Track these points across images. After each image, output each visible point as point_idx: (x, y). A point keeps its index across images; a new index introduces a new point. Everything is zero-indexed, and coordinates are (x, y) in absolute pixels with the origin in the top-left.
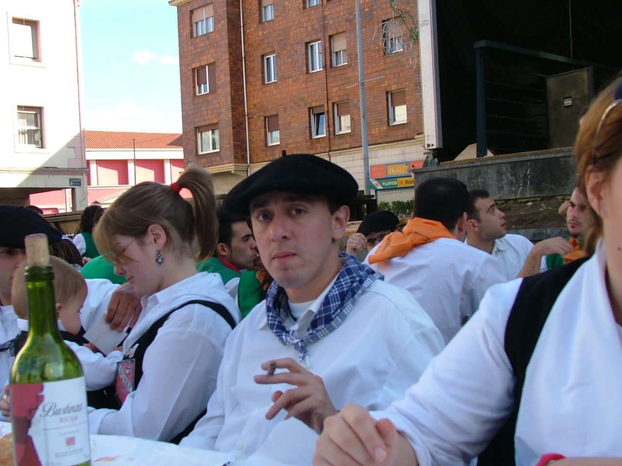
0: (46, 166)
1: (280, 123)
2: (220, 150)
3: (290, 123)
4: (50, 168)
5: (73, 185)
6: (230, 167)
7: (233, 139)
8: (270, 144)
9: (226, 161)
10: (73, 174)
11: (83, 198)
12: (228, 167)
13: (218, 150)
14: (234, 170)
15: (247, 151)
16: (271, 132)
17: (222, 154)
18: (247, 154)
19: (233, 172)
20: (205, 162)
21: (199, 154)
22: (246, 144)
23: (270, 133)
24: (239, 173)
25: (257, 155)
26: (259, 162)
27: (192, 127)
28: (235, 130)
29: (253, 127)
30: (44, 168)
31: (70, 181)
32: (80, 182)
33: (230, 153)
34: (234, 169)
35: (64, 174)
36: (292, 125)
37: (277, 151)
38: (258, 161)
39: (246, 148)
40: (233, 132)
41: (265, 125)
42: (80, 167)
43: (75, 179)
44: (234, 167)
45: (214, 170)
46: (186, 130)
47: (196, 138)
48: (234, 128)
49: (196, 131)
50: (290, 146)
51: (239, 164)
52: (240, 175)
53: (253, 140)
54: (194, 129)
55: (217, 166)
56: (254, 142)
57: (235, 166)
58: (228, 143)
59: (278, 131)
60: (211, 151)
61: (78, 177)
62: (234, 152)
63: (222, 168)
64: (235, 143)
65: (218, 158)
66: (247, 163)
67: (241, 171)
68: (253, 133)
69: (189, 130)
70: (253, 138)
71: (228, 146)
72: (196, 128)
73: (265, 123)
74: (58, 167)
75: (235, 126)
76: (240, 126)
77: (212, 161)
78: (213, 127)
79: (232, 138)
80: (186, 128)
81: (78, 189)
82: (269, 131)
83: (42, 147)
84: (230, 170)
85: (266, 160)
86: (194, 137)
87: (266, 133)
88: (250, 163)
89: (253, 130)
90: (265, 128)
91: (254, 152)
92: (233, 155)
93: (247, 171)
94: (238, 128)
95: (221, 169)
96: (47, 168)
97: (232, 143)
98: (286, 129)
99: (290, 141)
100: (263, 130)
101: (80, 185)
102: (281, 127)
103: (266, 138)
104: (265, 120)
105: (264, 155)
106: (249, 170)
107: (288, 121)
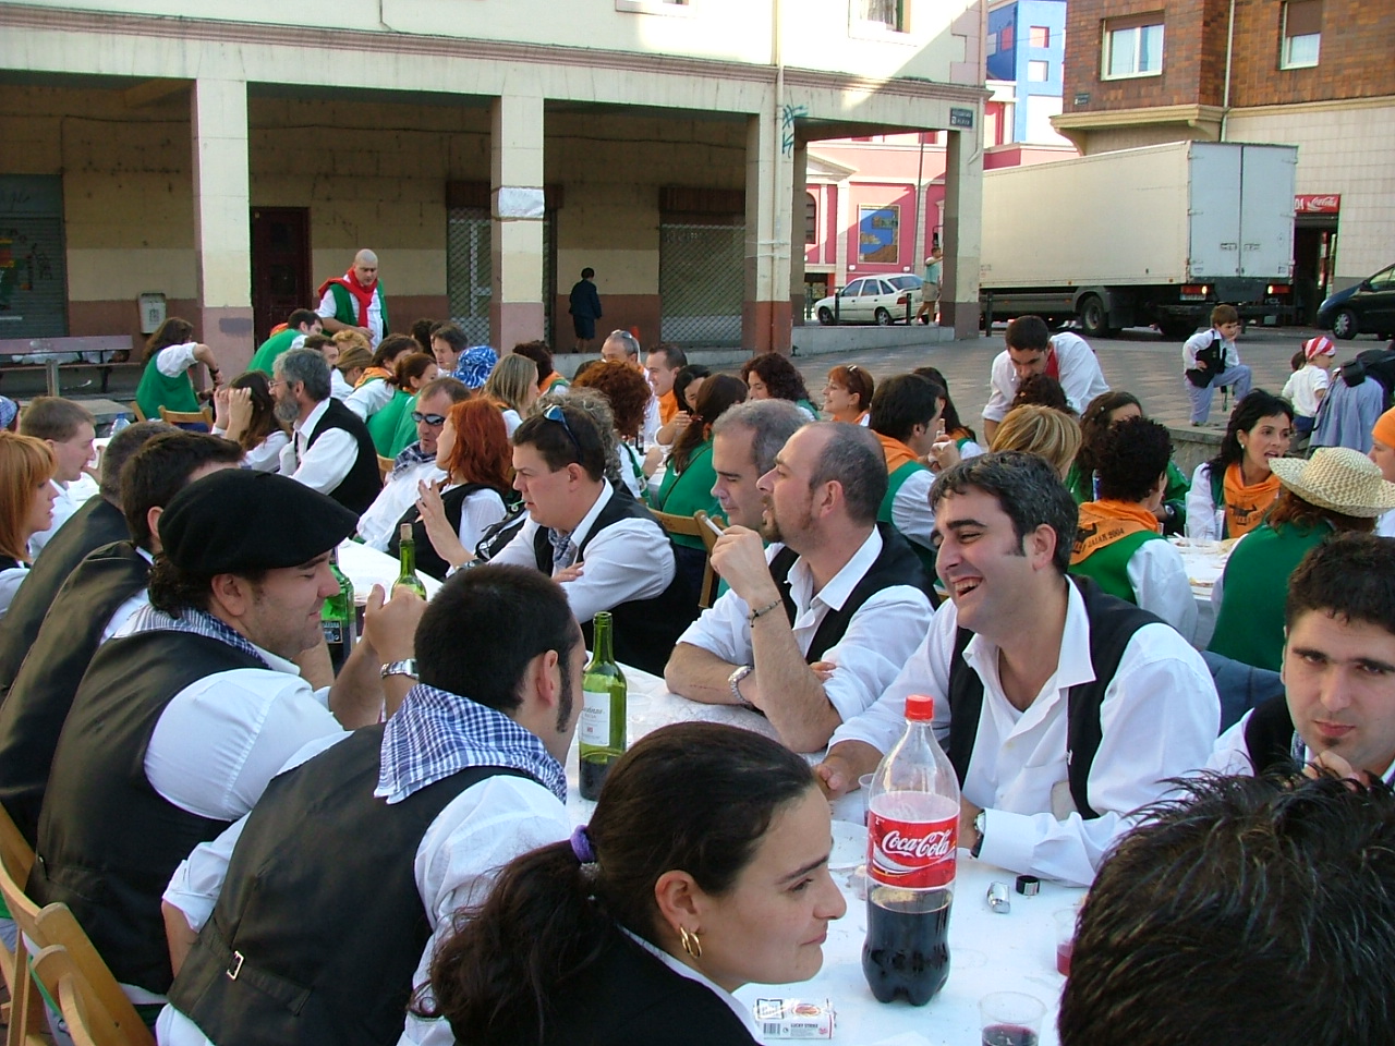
0: (908, 75)
1: (1325, 15)
2: (1163, 72)
3: (1353, 18)
4: (917, 79)
5: (957, 124)
6: (1186, 112)
7: (1203, 49)
8: (1286, 66)
9: (1176, 99)
10: (959, 99)
11: (975, 156)
12: (1181, 112)
13: (1159, 72)
14: (1197, 120)
15: (1224, 78)
16: (1292, 37)
17: (1167, 82)
18: (1224, 84)
19: (1192, 123)
20: (1120, 97)
21: (1102, 79)
22: (1225, 62)
23: (1289, 39)
24: (1204, 127)
25: (1250, 88)
26: (1256, 106)
27: (1094, 18)
28: (1207, 29)
29: (1247, 23)
30: (904, 78)
31: (952, 115)
32: (971, 119)
33: (1191, 81)
34: (1197, 117)
35: (941, 97)
36: (1360, 22)
37: (1309, 81)
38: (1254, 103)
39: (1225, 71)
40: (1204, 32)
41: (1281, 21)
42: (973, 84)
43: (961, 110)
44: (1197, 111)
45: (1144, 115)
46: (1076, 25)
47: (1101, 42)
48: (1206, 24)
49: (1101, 27)
50: (1346, 72)
51: (1206, 107)
52: (1206, 133)
53: (1243, 54)
54: (1098, 22)
55: (1152, 109)
56: (1244, 60)
57: (1201, 109)
58: (1188, 59)
59: (1318, 37)
60: (1136, 74)
61: (967, 106)
62: (1201, 78)
63: (1167, 114)
64: (1206, 58)
65: (1156, 90)
66: (1222, 105)
67: (1206, 121)
68: (1246, 38)
69: (1082, 24)
70: (1243, 49)
71: (1187, 63)
72: (1102, 20)
73: (1281, 16)
74: (933, 80)
75: (1209, 19)
76: (1220, 19)
77: (1139, 96)
78: (1145, 19)
79: (1200, 46)
80: (1078, 19)
81: (965, 134)
82: (1287, 37)
83: (899, 29)
84: (1186, 118)
85: (1276, 101)
86: (1096, 42)
87: (1280, 39)
88: (1230, 105)
89: (1247, 31)
90: (1281, 27)
91: (1244, 82)
92: (1198, 85)
93: (1221, 123)
94: (1212, 24)
95: (1161, 114)
96: (911, 79)
97: (1198, 57)
98: (1340, 31)
99: (1349, 60)
100: (1276, 32)
101: (970, 125)
102: (1327, 27)
103: (1279, 51)
104: (1282, 10)
105: (1271, 90)
106: (1225, 120)
107: (1350, 13)
